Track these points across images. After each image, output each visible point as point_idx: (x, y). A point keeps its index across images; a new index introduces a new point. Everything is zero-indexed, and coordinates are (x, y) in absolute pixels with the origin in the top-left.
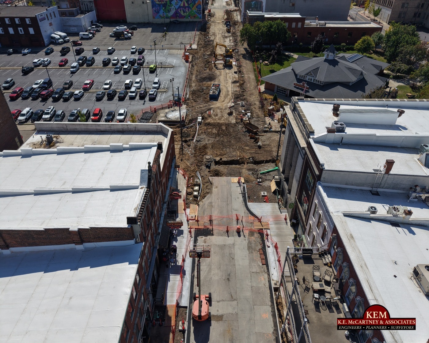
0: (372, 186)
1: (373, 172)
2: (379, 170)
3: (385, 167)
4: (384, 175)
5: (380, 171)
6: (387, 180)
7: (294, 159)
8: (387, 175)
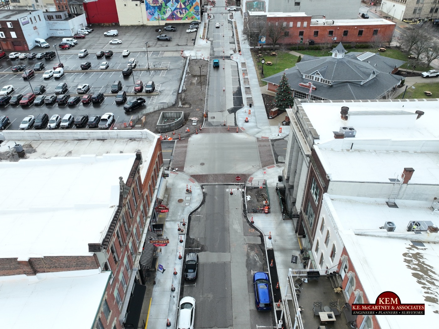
0: (389, 197)
1: (389, 181)
2: (396, 179)
3: (403, 176)
4: (403, 185)
5: (398, 181)
6: (405, 190)
7: (299, 166)
8: (405, 185)
